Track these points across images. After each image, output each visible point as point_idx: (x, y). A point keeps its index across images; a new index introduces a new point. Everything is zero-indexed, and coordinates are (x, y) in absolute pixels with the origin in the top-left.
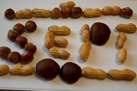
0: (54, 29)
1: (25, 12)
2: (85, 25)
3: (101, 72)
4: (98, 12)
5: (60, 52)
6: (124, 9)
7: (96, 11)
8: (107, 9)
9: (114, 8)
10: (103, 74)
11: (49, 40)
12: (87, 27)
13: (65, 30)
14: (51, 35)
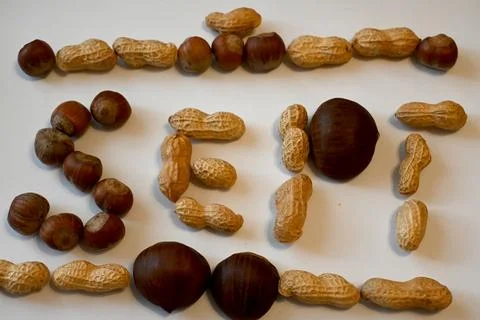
0: (188, 125)
1: (88, 55)
2: (292, 108)
3: (342, 291)
4: (339, 53)
5: (211, 215)
6: (428, 39)
7: (332, 48)
8: (370, 42)
9: (393, 37)
10: (345, 296)
11: (174, 170)
12: (300, 115)
13: (226, 129)
14: (178, 150)
